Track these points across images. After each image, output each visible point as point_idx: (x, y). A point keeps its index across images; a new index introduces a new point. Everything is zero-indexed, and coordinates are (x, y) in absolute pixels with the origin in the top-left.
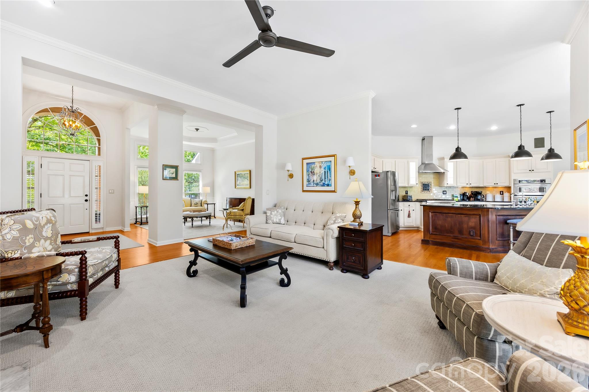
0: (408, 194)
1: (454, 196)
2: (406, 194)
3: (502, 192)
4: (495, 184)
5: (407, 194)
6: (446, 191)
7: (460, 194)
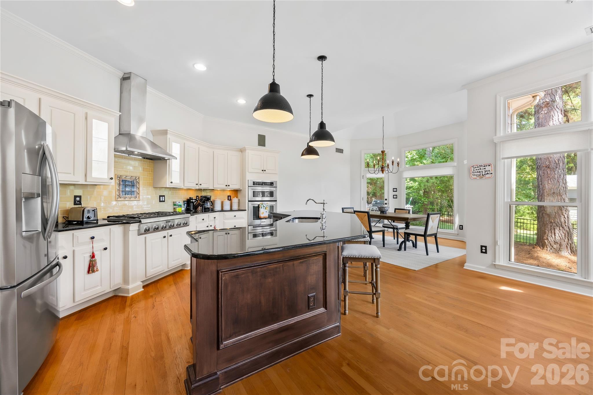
0: (84, 204)
1: (176, 205)
2: (75, 204)
3: (229, 197)
4: (226, 186)
5: (80, 204)
6: (164, 196)
7: (184, 201)
